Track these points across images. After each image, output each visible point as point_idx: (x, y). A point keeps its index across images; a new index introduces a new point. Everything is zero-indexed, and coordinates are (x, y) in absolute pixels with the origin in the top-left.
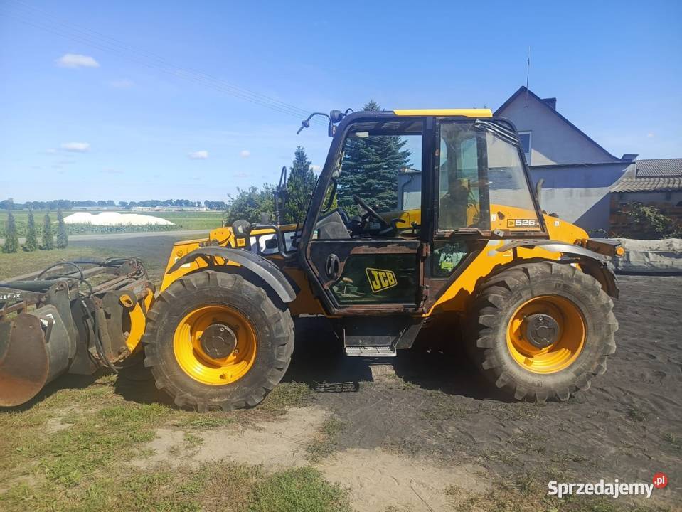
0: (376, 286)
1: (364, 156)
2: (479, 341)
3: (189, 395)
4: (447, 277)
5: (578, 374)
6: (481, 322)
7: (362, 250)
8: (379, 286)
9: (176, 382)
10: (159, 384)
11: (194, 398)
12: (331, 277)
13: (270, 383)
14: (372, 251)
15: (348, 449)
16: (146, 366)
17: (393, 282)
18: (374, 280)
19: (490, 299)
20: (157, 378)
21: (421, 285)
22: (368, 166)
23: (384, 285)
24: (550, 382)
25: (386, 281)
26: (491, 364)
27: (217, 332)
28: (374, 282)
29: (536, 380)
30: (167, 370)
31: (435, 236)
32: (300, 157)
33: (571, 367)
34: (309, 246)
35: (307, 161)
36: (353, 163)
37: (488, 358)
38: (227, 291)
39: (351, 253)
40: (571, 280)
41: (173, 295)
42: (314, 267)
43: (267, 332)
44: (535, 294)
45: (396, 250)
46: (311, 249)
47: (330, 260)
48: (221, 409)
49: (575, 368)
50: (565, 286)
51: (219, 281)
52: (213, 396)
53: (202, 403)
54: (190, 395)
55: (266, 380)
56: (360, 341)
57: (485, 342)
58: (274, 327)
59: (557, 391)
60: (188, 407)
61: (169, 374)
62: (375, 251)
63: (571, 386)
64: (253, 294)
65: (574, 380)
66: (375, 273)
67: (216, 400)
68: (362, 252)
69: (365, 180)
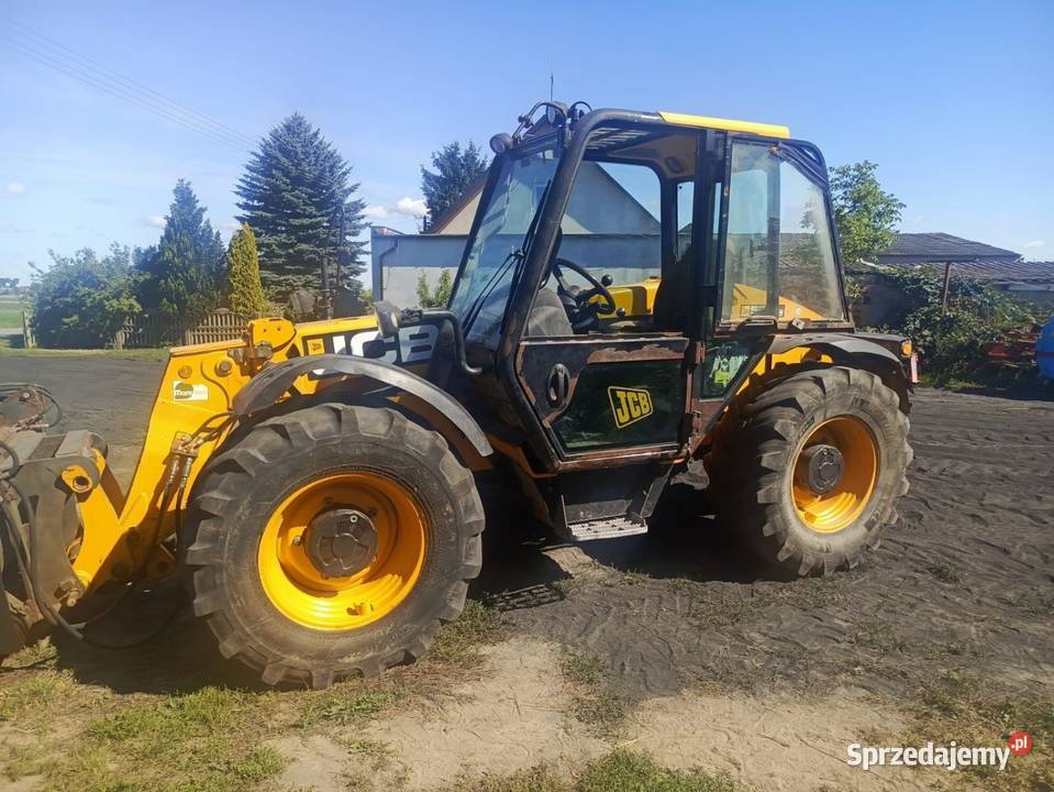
0: (622, 418)
1: (290, 205)
2: (761, 493)
3: (295, 659)
4: (721, 396)
5: (870, 526)
6: (764, 464)
7: (606, 356)
8: (627, 418)
9: (268, 637)
10: (229, 648)
11: (304, 661)
12: (554, 405)
13: (453, 610)
14: (621, 357)
15: (642, 704)
16: (197, 614)
17: (648, 410)
18: (620, 406)
19: (777, 428)
20: (224, 635)
21: (687, 411)
22: (296, 222)
23: (635, 414)
24: (839, 544)
25: (638, 407)
26: (774, 527)
27: (344, 524)
28: (619, 410)
29: (823, 542)
30: (246, 617)
31: (717, 330)
32: (185, 198)
33: (860, 518)
34: (521, 350)
35: (199, 205)
36: (269, 215)
37: (770, 519)
38: (375, 443)
39: (589, 361)
40: (870, 392)
41: (262, 458)
42: (528, 390)
43: (449, 515)
44: (828, 415)
45: (655, 353)
46: (525, 355)
47: (556, 376)
48: (361, 674)
49: (865, 520)
50: (863, 402)
51: (361, 424)
52: (344, 653)
53: (323, 670)
54: (298, 658)
55: (445, 605)
56: (582, 513)
57: (769, 493)
58: (461, 503)
59: (847, 555)
60: (294, 683)
61: (250, 623)
62: (625, 356)
63: (862, 547)
64: (426, 445)
65: (865, 537)
66: (621, 395)
67: (352, 659)
68: (604, 360)
69: (292, 245)
